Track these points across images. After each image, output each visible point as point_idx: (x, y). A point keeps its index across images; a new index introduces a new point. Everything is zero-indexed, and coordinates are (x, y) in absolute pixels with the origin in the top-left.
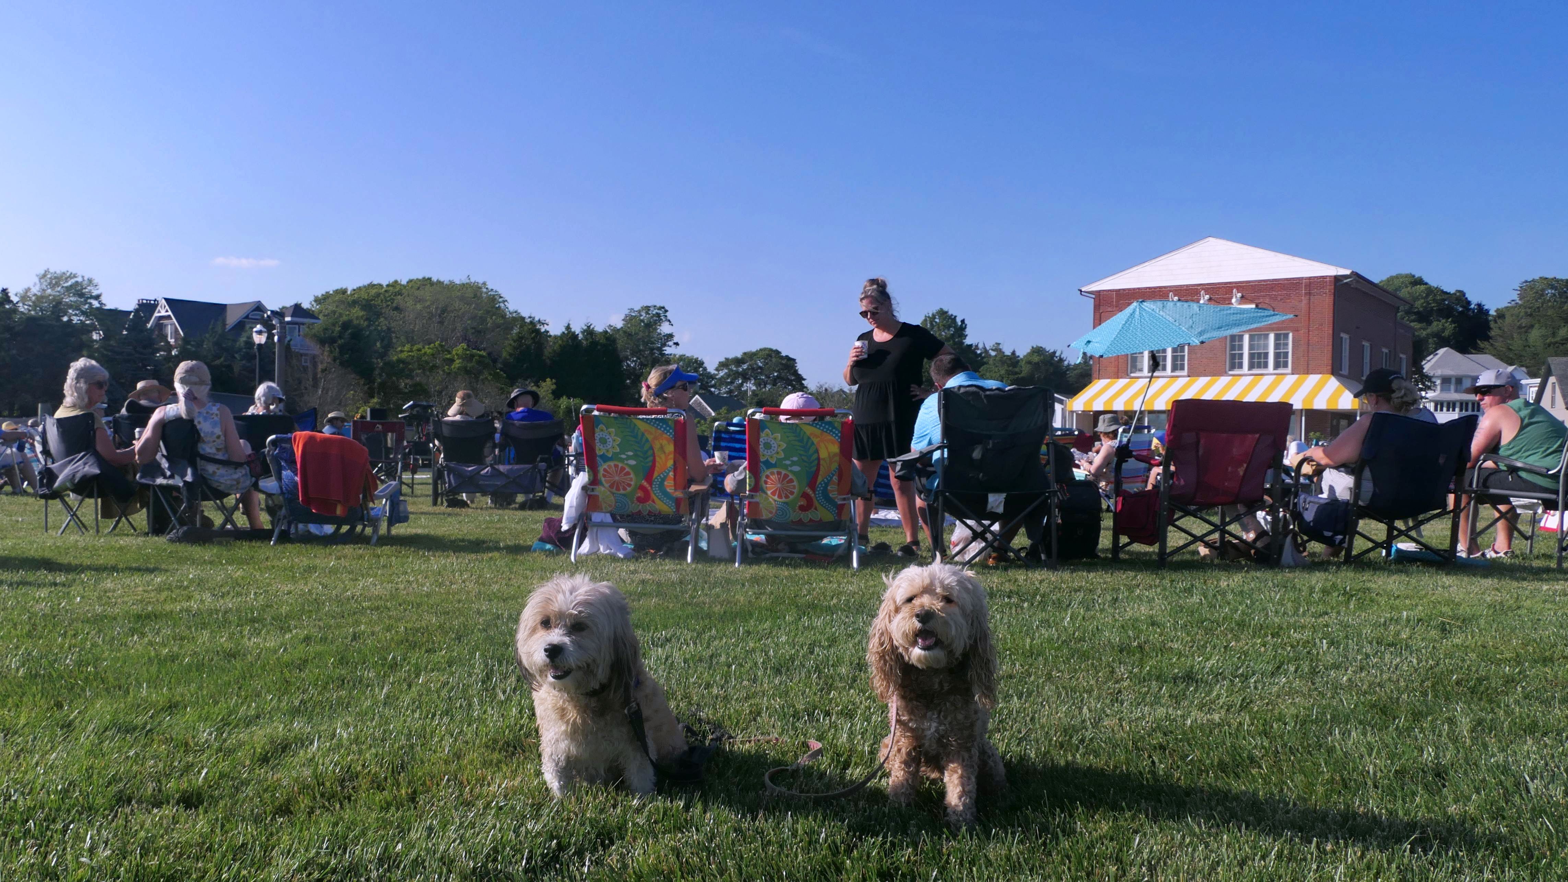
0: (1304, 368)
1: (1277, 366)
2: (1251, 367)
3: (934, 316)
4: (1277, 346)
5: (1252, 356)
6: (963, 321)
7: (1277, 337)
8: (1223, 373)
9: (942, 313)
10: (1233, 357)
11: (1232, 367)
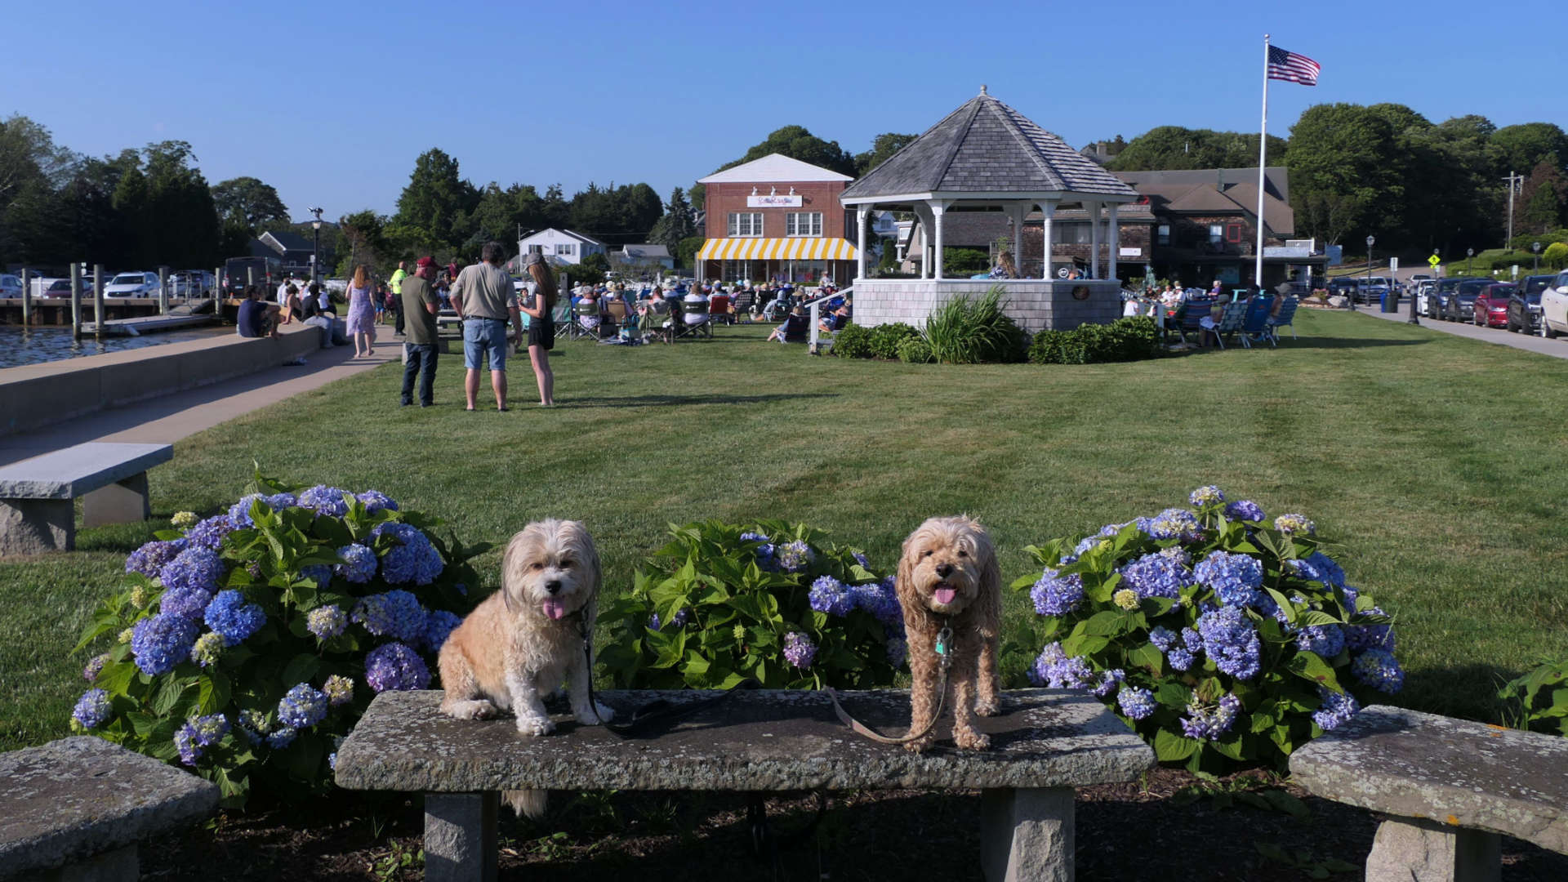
0: (829, 234)
1: (814, 233)
2: (800, 233)
3: (429, 154)
4: (814, 221)
5: (800, 226)
6: (455, 160)
7: (814, 216)
8: (784, 237)
9: (436, 152)
10: (789, 227)
11: (789, 233)
